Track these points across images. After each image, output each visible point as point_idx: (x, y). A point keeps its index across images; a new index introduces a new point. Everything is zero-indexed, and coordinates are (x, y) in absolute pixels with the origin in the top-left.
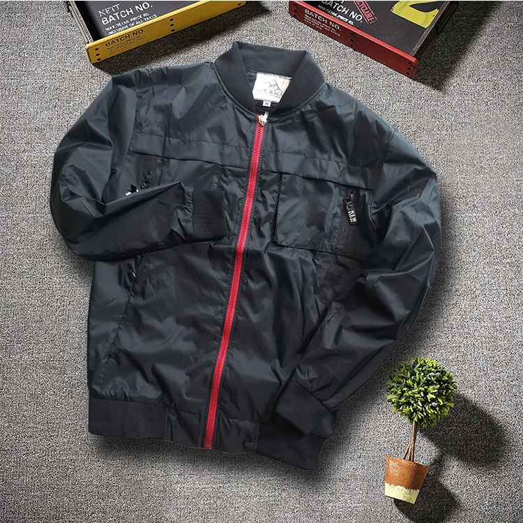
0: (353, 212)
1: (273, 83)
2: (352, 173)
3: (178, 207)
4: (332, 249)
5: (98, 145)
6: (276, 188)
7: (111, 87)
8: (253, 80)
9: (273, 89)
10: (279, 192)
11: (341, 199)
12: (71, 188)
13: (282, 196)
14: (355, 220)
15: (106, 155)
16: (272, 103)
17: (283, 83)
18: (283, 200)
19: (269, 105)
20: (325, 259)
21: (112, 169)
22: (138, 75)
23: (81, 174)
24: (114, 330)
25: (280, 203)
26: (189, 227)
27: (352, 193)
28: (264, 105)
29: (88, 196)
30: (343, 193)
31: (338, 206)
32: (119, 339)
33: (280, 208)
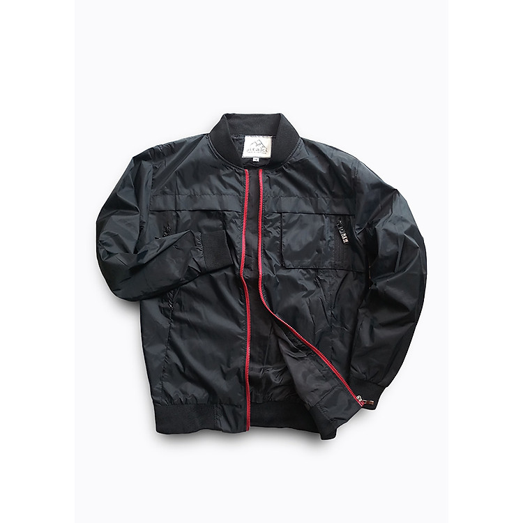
0: (345, 235)
1: (259, 142)
2: (337, 205)
3: (192, 249)
4: (331, 265)
5: (127, 211)
6: (278, 224)
7: (133, 165)
8: (242, 143)
9: (259, 147)
10: (281, 228)
11: (333, 225)
12: (108, 249)
13: (284, 230)
14: (347, 241)
15: (134, 219)
16: (261, 159)
17: (267, 141)
18: (285, 233)
19: (258, 160)
20: (327, 274)
21: (140, 227)
22: (153, 152)
23: (115, 237)
24: (163, 351)
25: (283, 235)
26: (202, 262)
27: (340, 219)
28: (254, 160)
29: (122, 252)
30: (333, 220)
31: (331, 231)
32: (168, 357)
33: (284, 240)
